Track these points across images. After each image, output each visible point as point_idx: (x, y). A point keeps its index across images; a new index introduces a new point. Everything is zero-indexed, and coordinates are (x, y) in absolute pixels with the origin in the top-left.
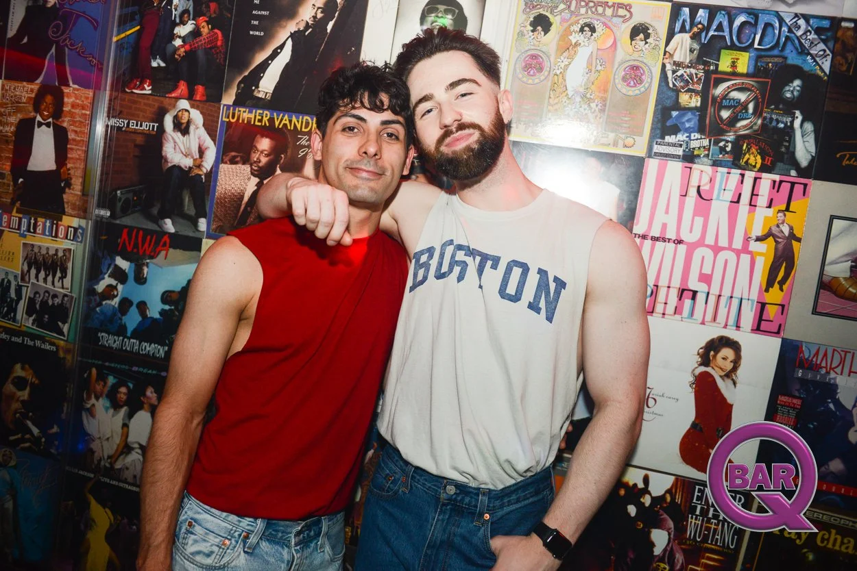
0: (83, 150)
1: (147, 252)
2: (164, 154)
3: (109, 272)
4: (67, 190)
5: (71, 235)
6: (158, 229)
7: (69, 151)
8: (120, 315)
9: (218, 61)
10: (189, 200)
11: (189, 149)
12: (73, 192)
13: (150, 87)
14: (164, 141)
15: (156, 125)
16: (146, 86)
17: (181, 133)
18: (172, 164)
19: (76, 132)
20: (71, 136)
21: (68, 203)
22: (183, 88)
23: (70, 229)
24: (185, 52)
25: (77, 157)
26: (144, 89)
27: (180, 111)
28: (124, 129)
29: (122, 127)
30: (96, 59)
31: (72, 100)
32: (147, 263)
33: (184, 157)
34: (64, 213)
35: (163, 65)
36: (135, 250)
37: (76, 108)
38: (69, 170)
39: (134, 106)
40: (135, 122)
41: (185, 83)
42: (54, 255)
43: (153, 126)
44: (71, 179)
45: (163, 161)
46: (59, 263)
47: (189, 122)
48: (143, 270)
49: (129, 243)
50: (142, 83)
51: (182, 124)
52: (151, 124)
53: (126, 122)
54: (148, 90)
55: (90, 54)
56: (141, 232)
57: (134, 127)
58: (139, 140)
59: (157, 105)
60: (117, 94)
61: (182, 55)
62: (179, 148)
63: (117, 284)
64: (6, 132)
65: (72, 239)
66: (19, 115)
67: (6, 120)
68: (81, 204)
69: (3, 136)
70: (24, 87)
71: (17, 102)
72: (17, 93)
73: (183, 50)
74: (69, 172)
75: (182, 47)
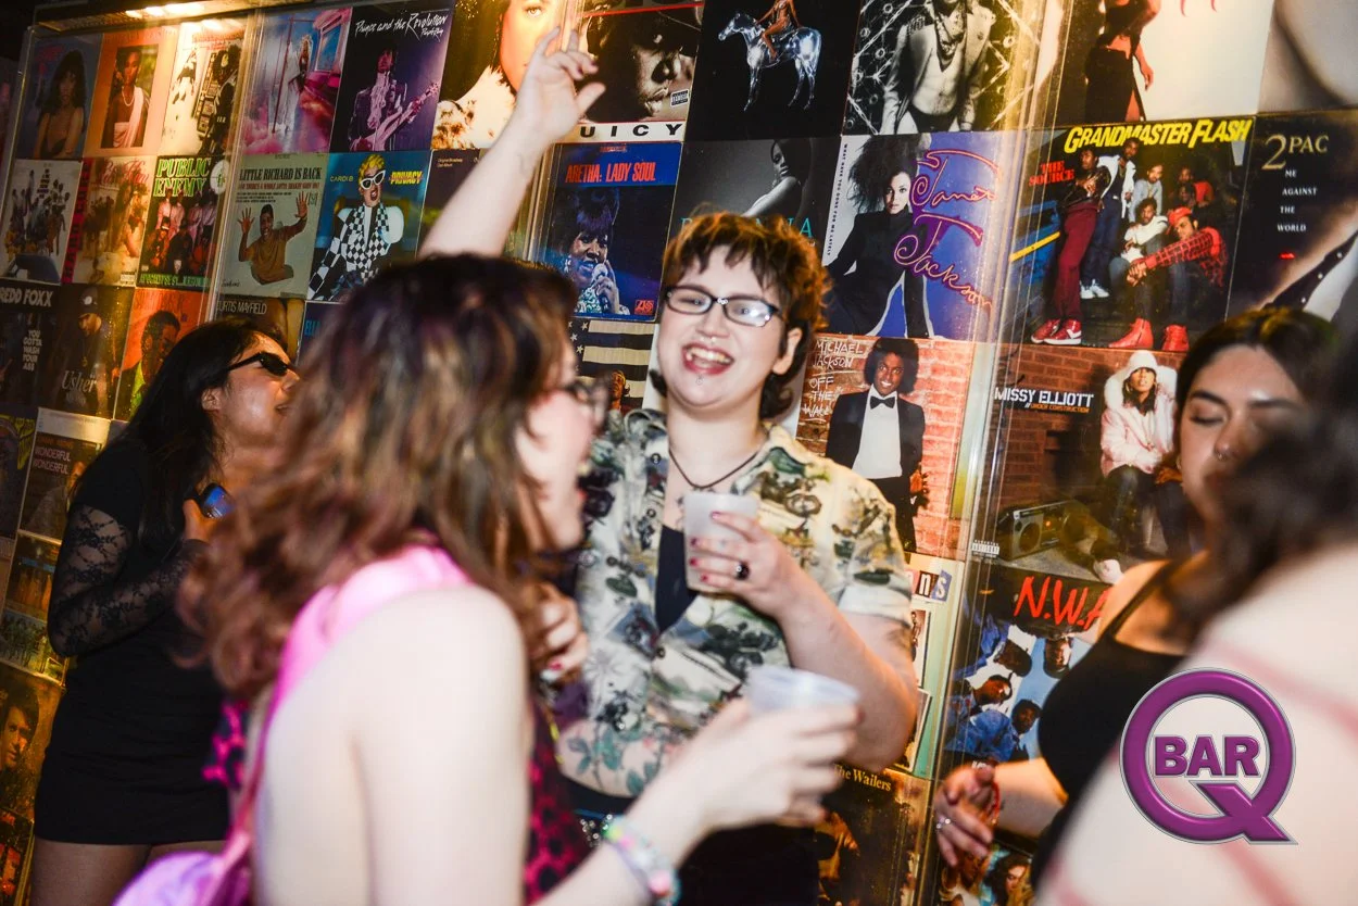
0: (950, 443)
1: (1071, 620)
2: (1104, 446)
3: (996, 653)
4: (921, 510)
5: (925, 587)
6: (1093, 578)
7: (926, 445)
8: (1015, 733)
9: (1212, 281)
10: (1154, 528)
11: (1155, 436)
12: (931, 514)
13: (1079, 334)
14: (1104, 424)
15: (1089, 397)
16: (1070, 331)
17: (1139, 408)
18: (1122, 464)
19: (939, 413)
20: (929, 419)
21: (920, 532)
22: (1142, 330)
23: (924, 576)
24: (1148, 270)
25: (941, 454)
26: (1066, 336)
27: (1136, 371)
28: (1027, 406)
29: (1024, 403)
30: (978, 293)
31: (931, 361)
32: (1071, 639)
33: (1146, 451)
34: (914, 549)
35: (1103, 294)
36: (1047, 616)
37: (940, 374)
38: (925, 476)
39: (1047, 366)
40: (1049, 394)
41: (1147, 324)
43: (1084, 399)
44: (928, 492)
45: (1103, 458)
47: (1154, 390)
48: (1062, 651)
49: (1036, 604)
50: (1062, 327)
51: (1142, 393)
52: (1081, 396)
53: (1032, 393)
54: (1074, 337)
55: (968, 284)
56: (1059, 584)
57: (1048, 402)
58: (1057, 423)
59: (1091, 362)
60: (1016, 346)
61: (1140, 276)
62: (1135, 435)
63: (1010, 675)
64: (816, 416)
65: (926, 593)
66: (839, 388)
67: (817, 397)
68: (946, 535)
69: (811, 422)
70: (848, 343)
71: (837, 368)
72: (837, 354)
73: (1142, 267)
74: (925, 480)
75: (1141, 261)
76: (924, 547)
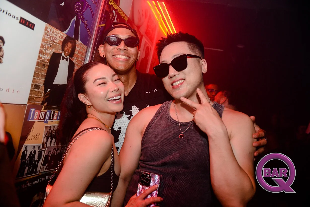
19: (78, 65)
37: (80, 54)
64: (44, 59)
66: (53, 50)
67: (46, 51)
69: (42, 61)
70: (58, 33)
71: (53, 42)
72: (54, 36)
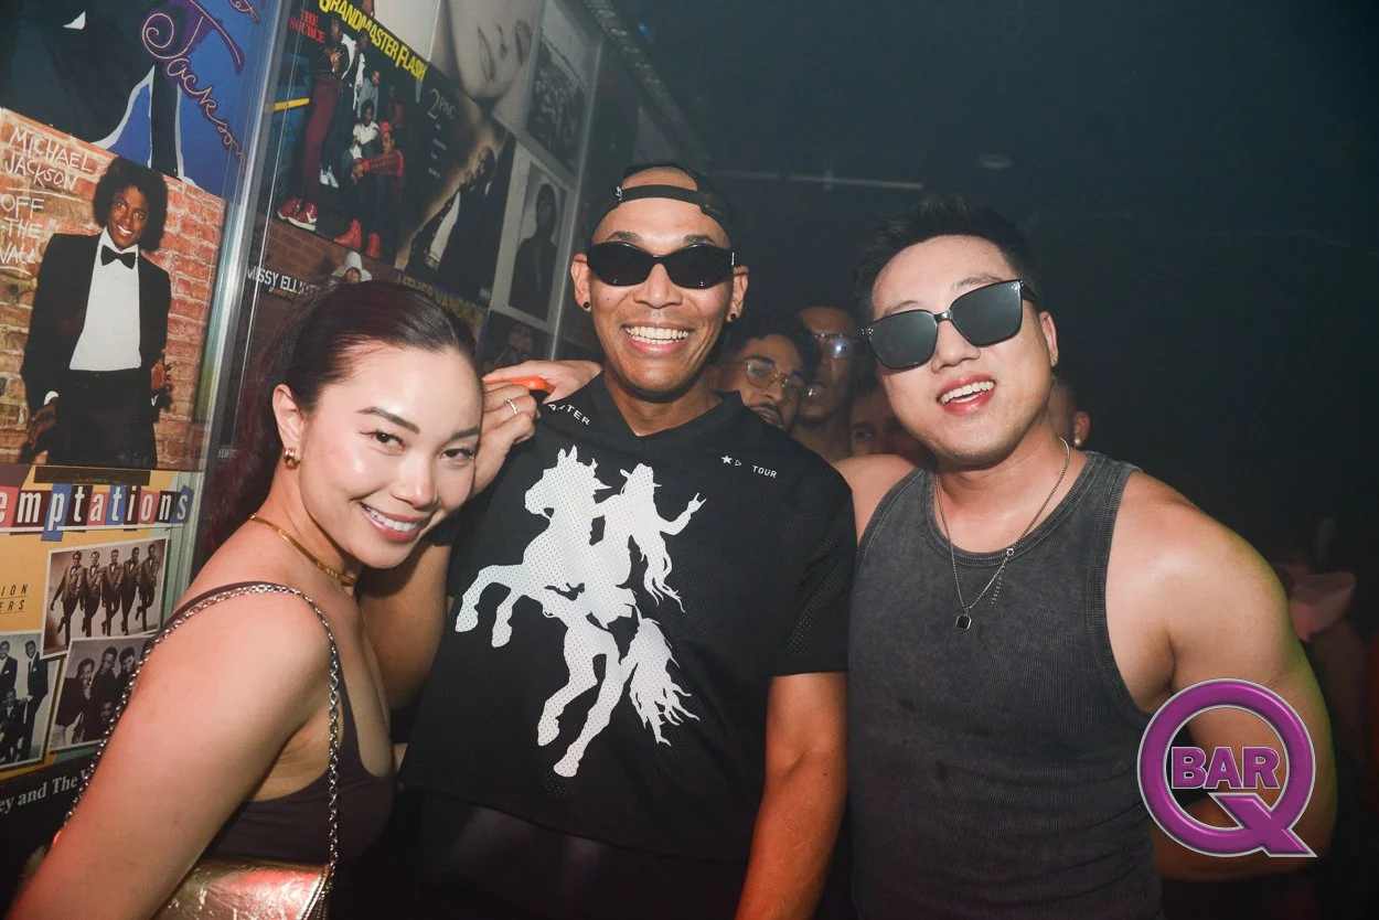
0: (198, 326)
4: (163, 414)
5: (165, 512)
7: (171, 326)
12: (174, 417)
13: (315, 220)
16: (308, 214)
19: (186, 284)
20: (177, 292)
22: (355, 232)
23: (165, 497)
24: (362, 172)
25: (187, 339)
26: (305, 220)
27: (349, 270)
28: (271, 290)
29: (269, 287)
31: (184, 211)
34: (153, 464)
35: (335, 185)
37: (191, 233)
38: (168, 368)
39: (289, 248)
40: (290, 279)
41: (360, 226)
42: (129, 562)
44: (171, 388)
46: (138, 579)
50: (304, 209)
53: (276, 276)
54: (310, 223)
55: (225, 120)
57: (287, 289)
59: (321, 253)
61: (357, 176)
64: (13, 263)
65: (166, 518)
66: (52, 222)
67: (15, 228)
68: (189, 442)
69: (4, 272)
70: (70, 150)
71: (49, 187)
72: (51, 161)
73: (360, 167)
74: (168, 373)
75: (361, 161)
76: (166, 461)
